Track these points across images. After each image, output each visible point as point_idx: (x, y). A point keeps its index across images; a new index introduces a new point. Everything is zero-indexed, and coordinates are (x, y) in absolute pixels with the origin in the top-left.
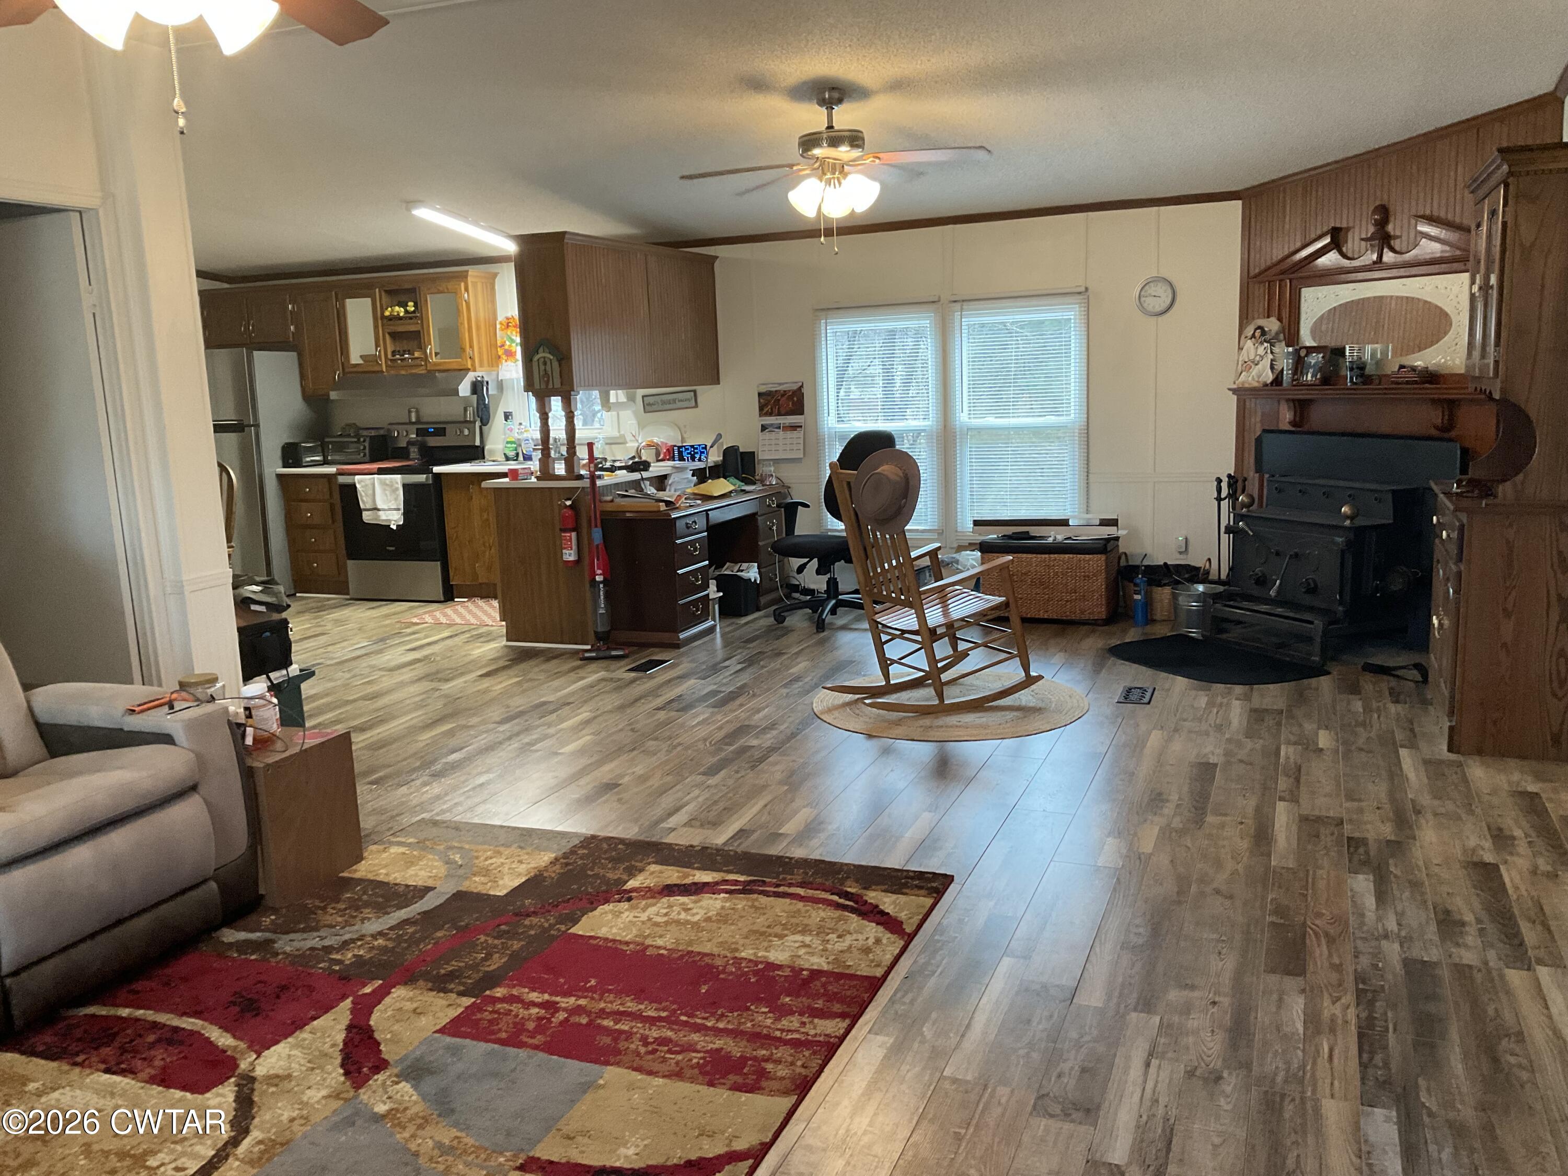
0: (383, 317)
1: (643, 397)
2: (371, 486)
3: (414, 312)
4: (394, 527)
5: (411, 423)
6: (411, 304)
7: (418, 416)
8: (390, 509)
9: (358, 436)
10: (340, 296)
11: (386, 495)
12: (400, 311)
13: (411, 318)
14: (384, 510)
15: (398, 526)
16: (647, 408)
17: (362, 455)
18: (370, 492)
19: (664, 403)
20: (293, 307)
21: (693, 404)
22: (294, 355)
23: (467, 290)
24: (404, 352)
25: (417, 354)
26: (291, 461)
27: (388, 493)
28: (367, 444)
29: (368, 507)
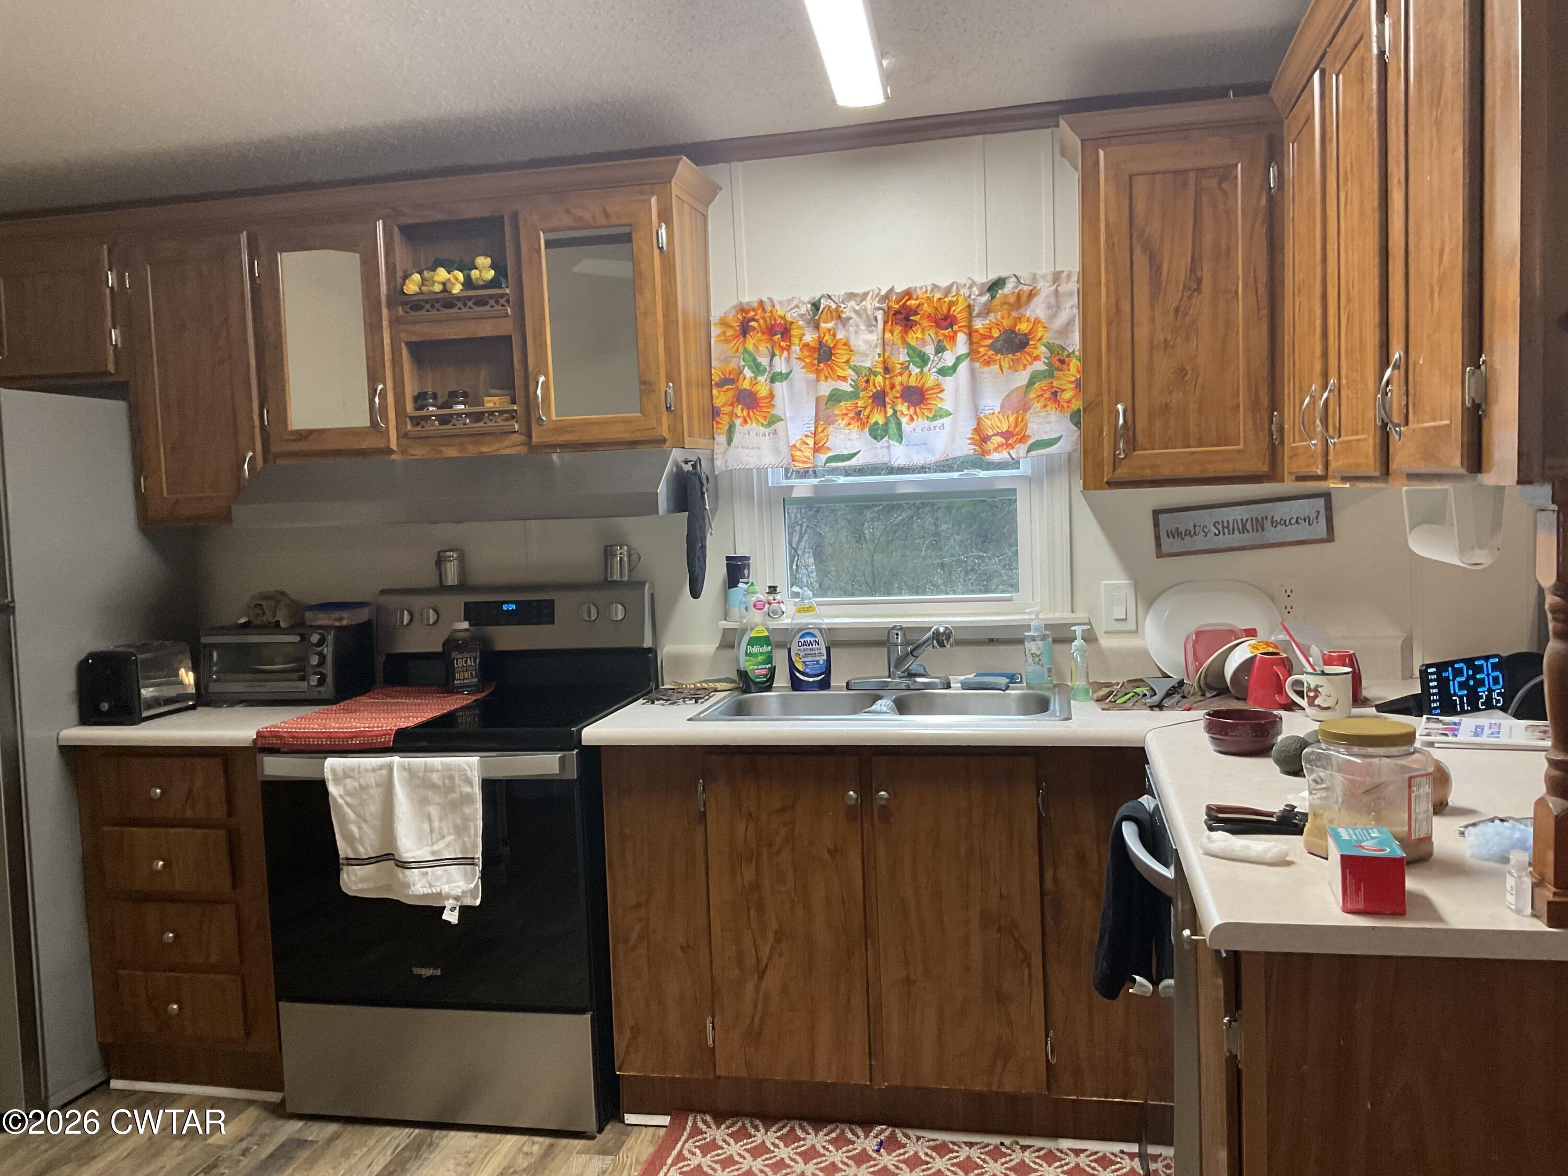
0: (398, 297)
1: (1156, 513)
2: (375, 792)
3: (494, 283)
4: (451, 917)
5: (443, 589)
6: (483, 261)
7: (463, 571)
8: (440, 862)
9: (300, 626)
10: (263, 246)
11: (429, 818)
12: (456, 281)
13: (481, 302)
14: (421, 864)
15: (465, 911)
16: (1169, 545)
17: (314, 680)
18: (373, 808)
19: (1224, 528)
20: (121, 281)
21: (1321, 529)
22: (116, 408)
23: (665, 216)
24: (453, 397)
25: (490, 403)
26: (105, 706)
27: (433, 810)
28: (328, 650)
29: (364, 851)
